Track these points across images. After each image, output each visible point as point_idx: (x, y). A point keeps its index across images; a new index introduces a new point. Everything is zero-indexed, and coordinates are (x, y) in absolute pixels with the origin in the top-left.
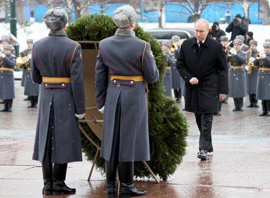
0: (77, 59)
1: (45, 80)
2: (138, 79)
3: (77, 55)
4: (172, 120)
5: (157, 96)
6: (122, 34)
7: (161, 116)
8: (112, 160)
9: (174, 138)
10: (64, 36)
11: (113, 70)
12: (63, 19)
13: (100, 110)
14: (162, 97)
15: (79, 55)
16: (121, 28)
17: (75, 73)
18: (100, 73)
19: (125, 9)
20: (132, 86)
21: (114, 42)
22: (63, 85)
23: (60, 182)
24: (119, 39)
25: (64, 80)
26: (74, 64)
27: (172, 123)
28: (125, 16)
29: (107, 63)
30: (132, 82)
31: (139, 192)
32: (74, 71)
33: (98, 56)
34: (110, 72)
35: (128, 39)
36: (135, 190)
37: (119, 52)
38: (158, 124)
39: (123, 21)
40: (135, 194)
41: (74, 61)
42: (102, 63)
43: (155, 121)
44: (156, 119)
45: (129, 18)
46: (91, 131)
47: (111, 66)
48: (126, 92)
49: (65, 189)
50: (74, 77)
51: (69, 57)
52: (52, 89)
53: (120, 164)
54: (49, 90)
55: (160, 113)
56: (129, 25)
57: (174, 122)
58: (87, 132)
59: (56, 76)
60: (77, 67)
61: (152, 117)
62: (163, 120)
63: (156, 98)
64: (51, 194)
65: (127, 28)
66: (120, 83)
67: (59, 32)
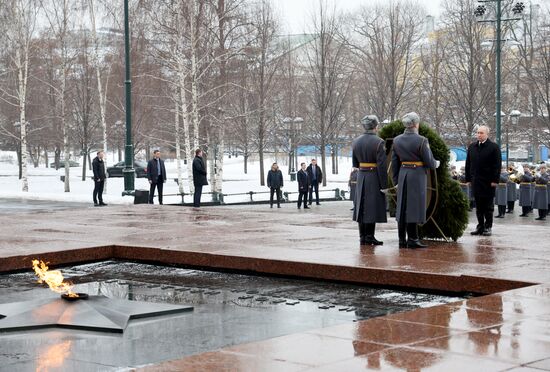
0: (381, 150)
1: (361, 165)
2: (419, 164)
3: (381, 147)
4: (456, 197)
6: (409, 133)
7: (448, 193)
10: (375, 134)
11: (403, 158)
12: (374, 121)
15: (383, 147)
16: (408, 128)
20: (415, 169)
21: (402, 138)
22: (372, 168)
23: (371, 236)
24: (407, 135)
25: (373, 165)
28: (410, 119)
29: (398, 153)
30: (415, 166)
31: (422, 245)
32: (379, 159)
34: (401, 159)
35: (413, 136)
36: (419, 243)
37: (406, 144)
38: (446, 199)
39: (408, 123)
40: (419, 247)
45: (413, 120)
48: (411, 172)
49: (374, 241)
50: (379, 163)
54: (363, 172)
55: (447, 191)
56: (413, 126)
59: (367, 162)
61: (442, 194)
65: (413, 128)
66: (407, 167)
67: (370, 131)
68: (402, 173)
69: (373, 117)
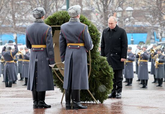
0: (49, 35)
1: (33, 46)
2: (81, 45)
4: (104, 69)
5: (96, 56)
6: (73, 21)
7: (98, 67)
8: (69, 89)
9: (105, 79)
10: (42, 22)
11: (68, 40)
12: (42, 12)
13: (63, 63)
14: (98, 56)
15: (50, 32)
16: (72, 17)
17: (48, 42)
18: (61, 43)
19: (74, 7)
20: (79, 49)
21: (68, 25)
22: (42, 49)
23: (42, 101)
24: (71, 23)
26: (48, 37)
27: (104, 71)
28: (74, 10)
29: (65, 37)
30: (78, 47)
31: (83, 107)
32: (48, 41)
33: (60, 33)
34: (67, 41)
35: (76, 23)
36: (80, 105)
37: (71, 30)
38: (97, 71)
39: (73, 13)
41: (47, 36)
42: (62, 37)
43: (95, 70)
44: (96, 69)
45: (76, 12)
46: (62, 76)
47: (67, 38)
48: (75, 52)
49: (44, 105)
50: (48, 45)
51: (45, 34)
52: (36, 51)
53: (72, 91)
54: (34, 52)
55: (97, 65)
56: (76, 15)
57: (105, 70)
58: (60, 77)
59: (38, 44)
60: (49, 39)
61: (93, 67)
62: (99, 69)
63: (95, 57)
64: (37, 108)
65: (76, 17)
66: (72, 47)
67: (39, 20)
68: (68, 52)
69: (41, 9)
